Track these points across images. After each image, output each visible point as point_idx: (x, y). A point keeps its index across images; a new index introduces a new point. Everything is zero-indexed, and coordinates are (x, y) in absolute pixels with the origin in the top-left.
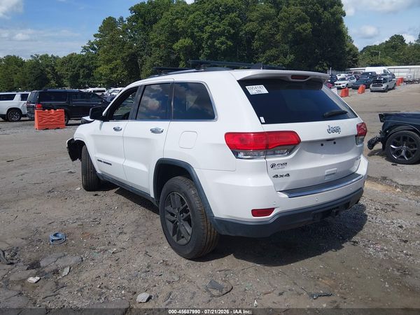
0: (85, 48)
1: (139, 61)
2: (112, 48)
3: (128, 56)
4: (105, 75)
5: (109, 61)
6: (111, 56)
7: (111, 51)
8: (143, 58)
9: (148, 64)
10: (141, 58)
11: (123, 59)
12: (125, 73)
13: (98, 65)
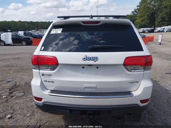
0: (132, 12)
1: (156, 16)
2: (143, 11)
3: (150, 14)
4: (139, 23)
5: (142, 17)
6: (142, 14)
7: (143, 12)
8: (158, 14)
9: (160, 17)
10: (156, 14)
11: (148, 15)
12: (148, 22)
13: (137, 19)
